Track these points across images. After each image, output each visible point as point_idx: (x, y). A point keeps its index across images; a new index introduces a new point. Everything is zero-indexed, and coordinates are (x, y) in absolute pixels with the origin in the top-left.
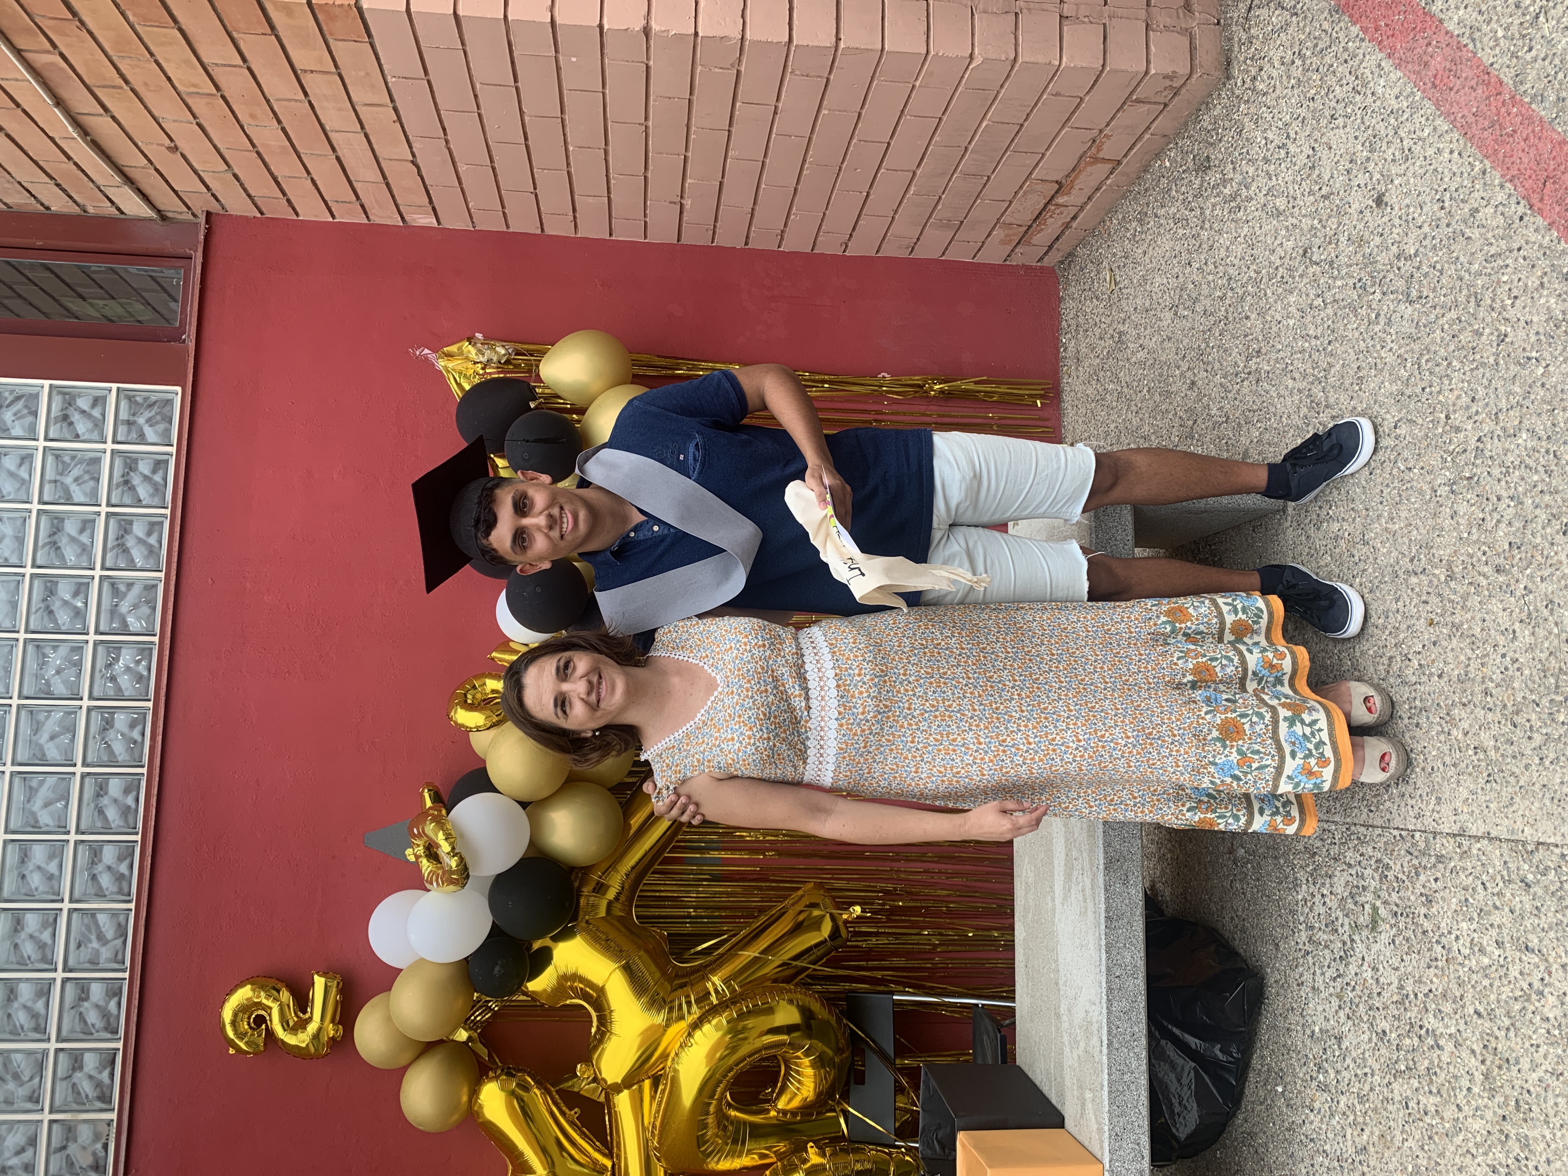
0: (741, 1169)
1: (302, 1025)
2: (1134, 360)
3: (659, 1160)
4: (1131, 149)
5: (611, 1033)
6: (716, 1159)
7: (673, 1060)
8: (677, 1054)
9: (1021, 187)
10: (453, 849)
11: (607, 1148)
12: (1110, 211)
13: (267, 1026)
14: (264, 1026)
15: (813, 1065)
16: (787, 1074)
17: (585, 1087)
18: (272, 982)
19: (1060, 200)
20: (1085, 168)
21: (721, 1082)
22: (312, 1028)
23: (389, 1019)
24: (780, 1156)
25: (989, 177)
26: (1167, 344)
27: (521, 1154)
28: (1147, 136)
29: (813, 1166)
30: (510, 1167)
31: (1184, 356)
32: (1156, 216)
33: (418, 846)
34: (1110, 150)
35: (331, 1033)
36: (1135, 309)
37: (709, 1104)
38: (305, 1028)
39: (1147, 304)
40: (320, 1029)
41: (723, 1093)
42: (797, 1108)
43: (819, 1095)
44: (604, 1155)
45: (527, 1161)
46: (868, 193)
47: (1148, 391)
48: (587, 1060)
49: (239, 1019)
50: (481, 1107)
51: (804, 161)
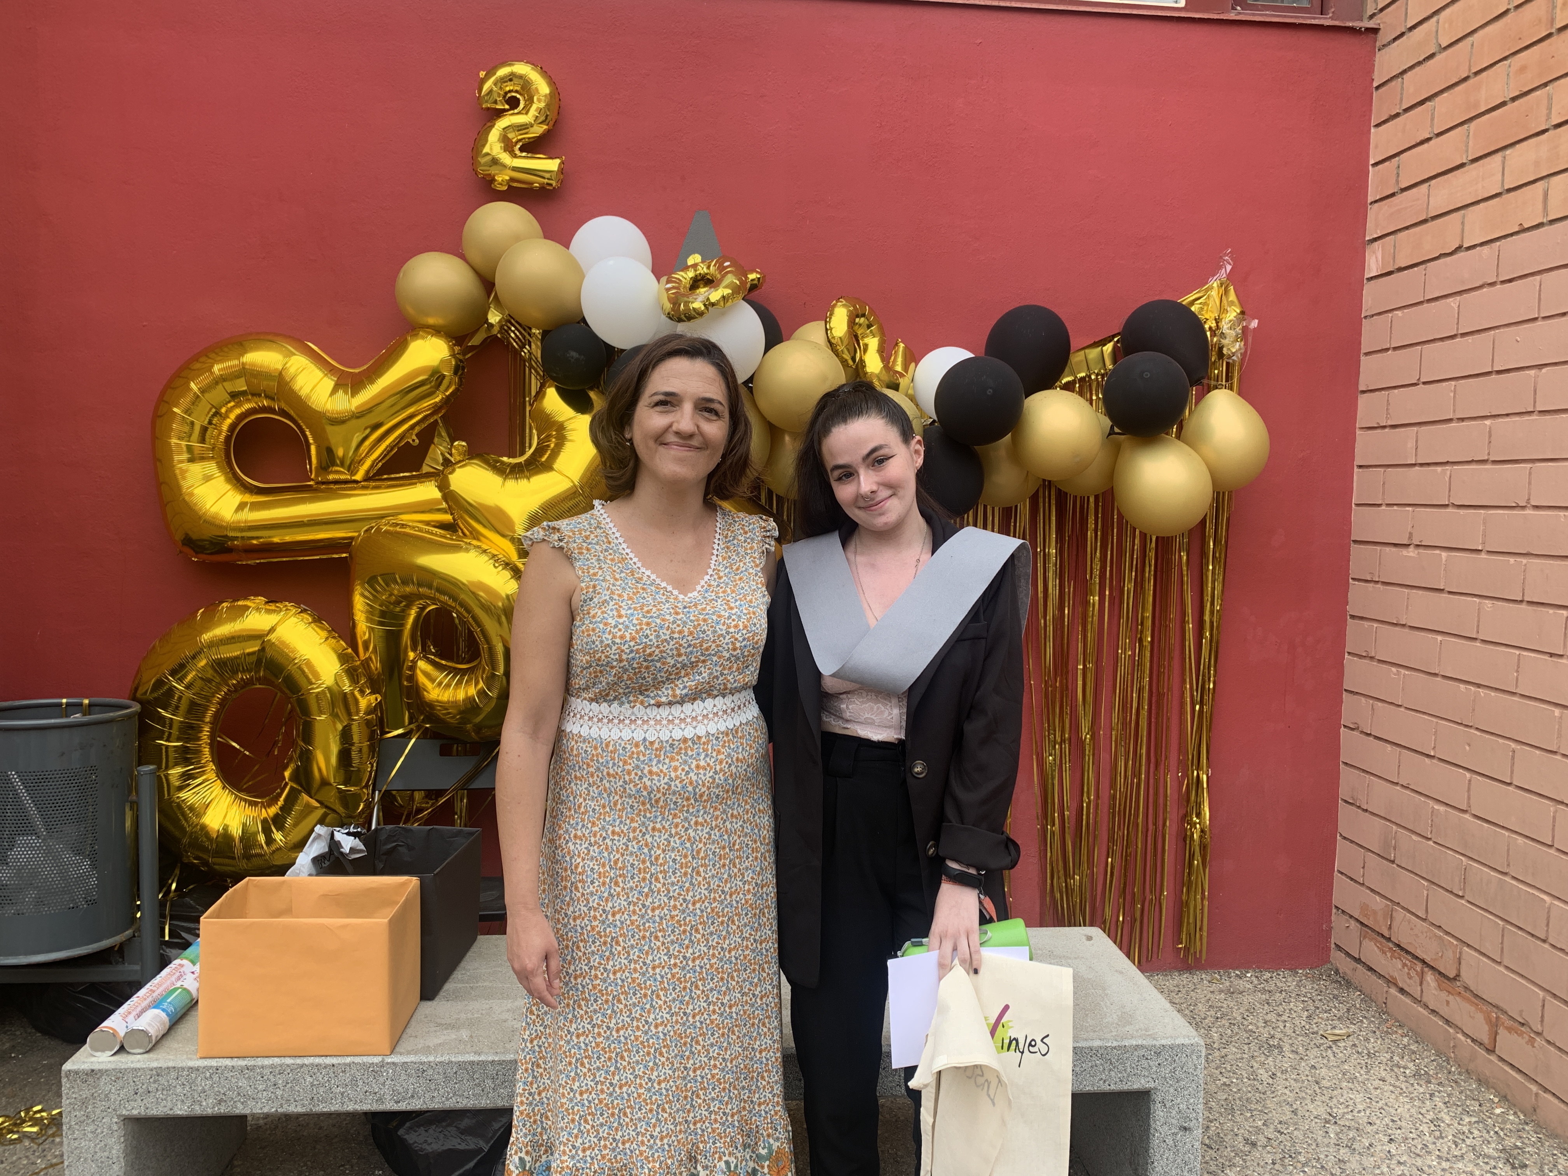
0: (353, 620)
1: (508, 146)
2: (1255, 1064)
3: (366, 531)
4: (1512, 1066)
5: (505, 479)
6: (367, 593)
7: (479, 547)
8: (485, 551)
9: (1447, 933)
10: (713, 304)
11: (375, 475)
12: (1416, 1034)
13: (508, 110)
14: (507, 107)
15: (469, 700)
16: (457, 671)
17: (438, 451)
18: (553, 116)
19: (1430, 977)
20: (1481, 1010)
21: (455, 599)
22: (506, 158)
23: (517, 238)
24: (366, 663)
25: (1462, 897)
26: (1287, 1109)
27: (372, 381)
28: (1534, 1088)
29: (357, 702)
30: (357, 371)
31: (1282, 1133)
32: (1432, 1095)
33: (708, 268)
34: (1506, 1041)
35: (499, 178)
36: (1313, 1067)
37: (430, 587)
38: (505, 151)
39: (1325, 1083)
40: (504, 166)
41: (440, 601)
42: (417, 682)
43: (431, 705)
44: (368, 472)
45: (365, 387)
46: (1433, 757)
47: (1224, 1084)
48: (474, 453)
49: (516, 81)
50: (423, 338)
51: (1479, 686)
